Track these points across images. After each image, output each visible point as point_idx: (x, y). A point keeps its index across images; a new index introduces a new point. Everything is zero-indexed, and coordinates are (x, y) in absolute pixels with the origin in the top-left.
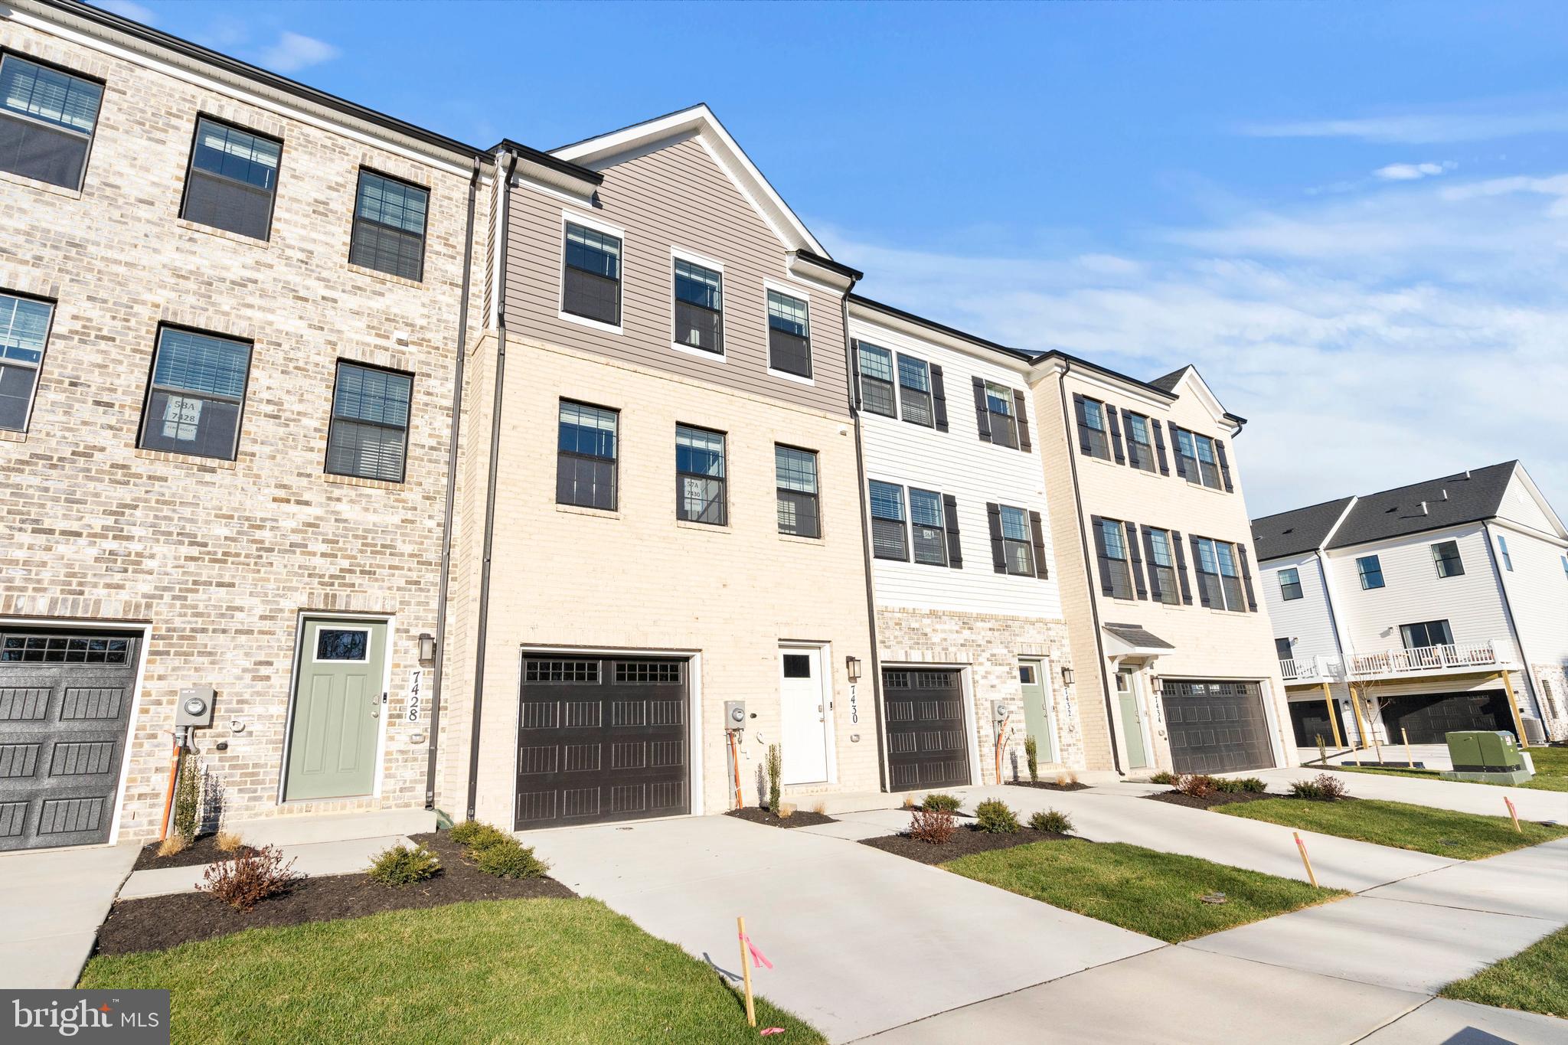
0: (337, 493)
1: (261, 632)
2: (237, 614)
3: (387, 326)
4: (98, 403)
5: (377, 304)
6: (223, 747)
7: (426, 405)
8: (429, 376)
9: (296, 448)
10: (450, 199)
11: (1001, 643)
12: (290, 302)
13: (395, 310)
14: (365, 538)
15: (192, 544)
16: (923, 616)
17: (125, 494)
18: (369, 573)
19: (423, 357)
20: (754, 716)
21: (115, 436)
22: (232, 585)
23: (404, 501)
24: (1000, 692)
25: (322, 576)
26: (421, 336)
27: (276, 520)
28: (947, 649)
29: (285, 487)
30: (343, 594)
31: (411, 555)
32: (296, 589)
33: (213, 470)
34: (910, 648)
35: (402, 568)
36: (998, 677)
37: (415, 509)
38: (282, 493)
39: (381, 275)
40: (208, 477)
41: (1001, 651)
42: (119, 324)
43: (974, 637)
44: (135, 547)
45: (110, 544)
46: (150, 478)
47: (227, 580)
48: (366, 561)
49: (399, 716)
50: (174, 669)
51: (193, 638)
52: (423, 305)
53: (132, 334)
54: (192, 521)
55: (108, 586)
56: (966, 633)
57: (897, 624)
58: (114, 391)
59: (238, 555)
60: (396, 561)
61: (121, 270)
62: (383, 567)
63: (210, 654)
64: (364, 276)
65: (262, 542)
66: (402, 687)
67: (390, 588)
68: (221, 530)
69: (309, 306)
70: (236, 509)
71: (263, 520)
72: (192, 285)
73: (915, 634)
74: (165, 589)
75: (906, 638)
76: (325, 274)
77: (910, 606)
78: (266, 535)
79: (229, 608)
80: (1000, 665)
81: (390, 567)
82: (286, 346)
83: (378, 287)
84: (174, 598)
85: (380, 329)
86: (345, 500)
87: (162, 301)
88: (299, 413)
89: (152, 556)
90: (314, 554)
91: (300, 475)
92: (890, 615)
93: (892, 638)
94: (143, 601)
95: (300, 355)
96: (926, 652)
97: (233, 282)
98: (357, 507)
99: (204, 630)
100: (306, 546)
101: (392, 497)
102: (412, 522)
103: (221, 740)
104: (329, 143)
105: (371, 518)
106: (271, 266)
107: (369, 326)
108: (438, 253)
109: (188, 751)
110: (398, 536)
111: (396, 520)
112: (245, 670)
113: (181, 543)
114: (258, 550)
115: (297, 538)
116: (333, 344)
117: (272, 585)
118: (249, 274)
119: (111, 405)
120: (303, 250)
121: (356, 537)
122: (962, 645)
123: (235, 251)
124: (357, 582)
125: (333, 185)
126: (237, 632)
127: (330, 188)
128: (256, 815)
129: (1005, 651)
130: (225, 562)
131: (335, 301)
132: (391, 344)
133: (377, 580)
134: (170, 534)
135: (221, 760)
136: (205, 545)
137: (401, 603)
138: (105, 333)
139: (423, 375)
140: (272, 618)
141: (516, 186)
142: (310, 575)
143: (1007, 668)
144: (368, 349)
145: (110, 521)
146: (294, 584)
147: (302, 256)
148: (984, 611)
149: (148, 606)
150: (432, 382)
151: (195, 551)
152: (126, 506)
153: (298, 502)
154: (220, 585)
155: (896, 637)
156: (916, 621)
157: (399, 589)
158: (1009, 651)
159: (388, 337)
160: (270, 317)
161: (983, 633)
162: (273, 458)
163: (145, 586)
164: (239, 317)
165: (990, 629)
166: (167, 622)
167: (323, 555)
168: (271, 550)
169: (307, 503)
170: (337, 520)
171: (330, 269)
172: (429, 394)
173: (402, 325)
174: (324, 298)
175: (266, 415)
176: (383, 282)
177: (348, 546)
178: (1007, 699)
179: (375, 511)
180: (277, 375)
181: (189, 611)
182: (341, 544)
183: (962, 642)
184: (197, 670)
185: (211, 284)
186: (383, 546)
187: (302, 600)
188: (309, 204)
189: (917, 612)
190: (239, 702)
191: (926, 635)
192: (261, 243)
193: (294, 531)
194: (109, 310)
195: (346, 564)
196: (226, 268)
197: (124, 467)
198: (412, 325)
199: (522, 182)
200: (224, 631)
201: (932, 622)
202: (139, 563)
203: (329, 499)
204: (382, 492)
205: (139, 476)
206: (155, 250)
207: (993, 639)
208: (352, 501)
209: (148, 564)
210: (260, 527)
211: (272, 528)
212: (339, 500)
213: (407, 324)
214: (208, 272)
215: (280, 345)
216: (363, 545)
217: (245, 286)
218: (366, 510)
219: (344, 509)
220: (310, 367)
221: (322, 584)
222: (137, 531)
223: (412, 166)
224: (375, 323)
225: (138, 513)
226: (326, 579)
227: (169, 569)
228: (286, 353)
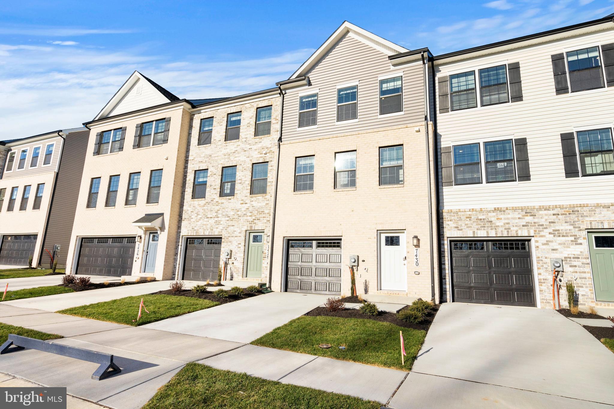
0: (252, 199)
1: (239, 236)
2: (235, 232)
3: (262, 150)
4: (214, 189)
5: (260, 145)
6: (233, 263)
7: (271, 170)
8: (272, 161)
9: (244, 190)
10: (277, 105)
11: (566, 222)
12: (243, 153)
13: (264, 145)
14: (258, 210)
15: (228, 217)
16: (490, 212)
17: (217, 208)
18: (259, 219)
19: (270, 156)
20: (364, 261)
21: (216, 195)
22: (234, 226)
23: (266, 199)
24: (561, 253)
25: (249, 222)
26: (270, 150)
27: (241, 209)
28: (510, 229)
29: (243, 200)
30: (253, 225)
31: (268, 213)
32: (245, 225)
33: (230, 199)
34: (477, 229)
35: (266, 217)
36: (560, 244)
37: (269, 200)
38: (242, 202)
39: (260, 137)
40: (230, 201)
41: (564, 227)
42: (216, 170)
43: (536, 220)
44: (219, 219)
45: (216, 219)
46: (221, 203)
47: (233, 225)
48: (258, 216)
49: (265, 257)
50: (226, 245)
51: (228, 238)
52: (270, 141)
53: (218, 172)
54: (228, 212)
55: (216, 228)
56: (529, 219)
57: (467, 218)
58: (216, 185)
59: (235, 218)
60: (264, 215)
61: (216, 158)
62: (261, 217)
63: (231, 242)
64: (257, 139)
65: (239, 215)
66: (266, 250)
67: (263, 223)
68: (232, 213)
69: (246, 152)
70: (234, 208)
71: (239, 209)
72: (226, 157)
73: (482, 222)
74: (224, 228)
75: (475, 224)
76: (250, 142)
77: (478, 207)
78: (239, 213)
79: (234, 231)
80: (563, 236)
81: (264, 217)
82: (242, 165)
83: (260, 140)
84: (225, 230)
85: (260, 152)
86: (254, 201)
87: (222, 163)
88: (245, 181)
89: (222, 221)
90: (248, 216)
91: (245, 196)
92: (463, 213)
93: (463, 225)
94: (221, 231)
95: (245, 165)
96: (490, 231)
97: (233, 153)
98: (256, 202)
99: (230, 237)
100: (246, 214)
101: (263, 198)
102: (268, 204)
103: (233, 262)
104: (250, 106)
105: (260, 204)
106: (239, 145)
107: (259, 152)
108: (274, 124)
109: (227, 264)
110: (265, 209)
111: (264, 204)
112: (236, 246)
113: (226, 217)
114: (238, 216)
115: (244, 213)
116: (251, 160)
117: (241, 225)
118: (236, 149)
119: (215, 189)
120: (245, 138)
121: (256, 210)
122: (523, 226)
123: (233, 145)
124: (256, 222)
125: (251, 117)
126: (235, 236)
127: (250, 118)
128: (239, 279)
129: (571, 227)
130: (233, 220)
131: (251, 148)
132: (263, 155)
133: (260, 221)
134: (224, 215)
135: (233, 266)
136: (230, 217)
137: (266, 227)
138: (215, 173)
139: (270, 161)
140: (241, 233)
141: (286, 93)
142: (247, 222)
143: (573, 238)
144: (258, 159)
145: (216, 214)
146: (244, 224)
147: (245, 140)
148: (546, 204)
149: (222, 232)
150: (272, 162)
151: (228, 219)
152: (218, 210)
153: (245, 203)
154: (232, 226)
155: (466, 225)
156: (483, 215)
157: (265, 223)
158: (574, 227)
159: (262, 154)
160: (240, 158)
161: (546, 217)
162: (240, 193)
163: (221, 227)
164: (234, 160)
165: (554, 215)
166: (224, 235)
167: (250, 216)
168: (240, 216)
169: (247, 203)
170: (252, 207)
171: (250, 140)
172: (272, 166)
173: (265, 149)
174: (249, 149)
175: (239, 183)
176: (261, 138)
177: (255, 213)
178: (570, 258)
179: (260, 202)
180: (241, 172)
181: (227, 232)
182: (253, 213)
183: (525, 224)
184: (229, 245)
185: (229, 155)
186: (262, 212)
187: (245, 228)
188: (246, 125)
189: (483, 210)
190: (236, 253)
191: (491, 222)
192: (238, 140)
193: (245, 211)
194: (215, 168)
195: (254, 218)
196: (232, 150)
197: (218, 202)
198: (268, 148)
199: (287, 91)
200: (233, 237)
201: (497, 214)
202: (220, 222)
203: (251, 201)
204: (261, 197)
205: (219, 203)
206: (221, 151)
207: (556, 221)
208: (255, 201)
209: (222, 222)
210: (238, 211)
211: (241, 211)
212: (253, 201)
213: (267, 148)
214: (229, 152)
215: (241, 165)
216: (258, 212)
217: (235, 152)
218: (258, 202)
219: (254, 204)
220: (247, 168)
221: (250, 223)
222: (220, 216)
223: (268, 101)
224: (260, 151)
225: (220, 211)
226: (250, 222)
227: (224, 223)
228: (242, 166)
